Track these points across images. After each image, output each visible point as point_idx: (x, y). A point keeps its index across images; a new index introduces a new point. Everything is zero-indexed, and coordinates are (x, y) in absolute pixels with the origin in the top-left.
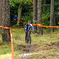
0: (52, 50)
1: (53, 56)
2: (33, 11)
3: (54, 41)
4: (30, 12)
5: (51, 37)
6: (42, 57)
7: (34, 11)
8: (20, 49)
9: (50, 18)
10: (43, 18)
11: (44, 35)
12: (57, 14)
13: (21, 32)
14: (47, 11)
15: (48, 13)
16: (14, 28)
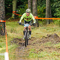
0: (49, 42)
1: (50, 48)
2: (28, 3)
3: (51, 34)
4: (25, 4)
5: (47, 30)
6: (39, 50)
7: (30, 3)
8: (15, 42)
9: (46, 10)
10: (38, 10)
11: (40, 27)
12: (52, 6)
13: (16, 25)
14: (43, 3)
15: (43, 5)
16: (9, 21)
